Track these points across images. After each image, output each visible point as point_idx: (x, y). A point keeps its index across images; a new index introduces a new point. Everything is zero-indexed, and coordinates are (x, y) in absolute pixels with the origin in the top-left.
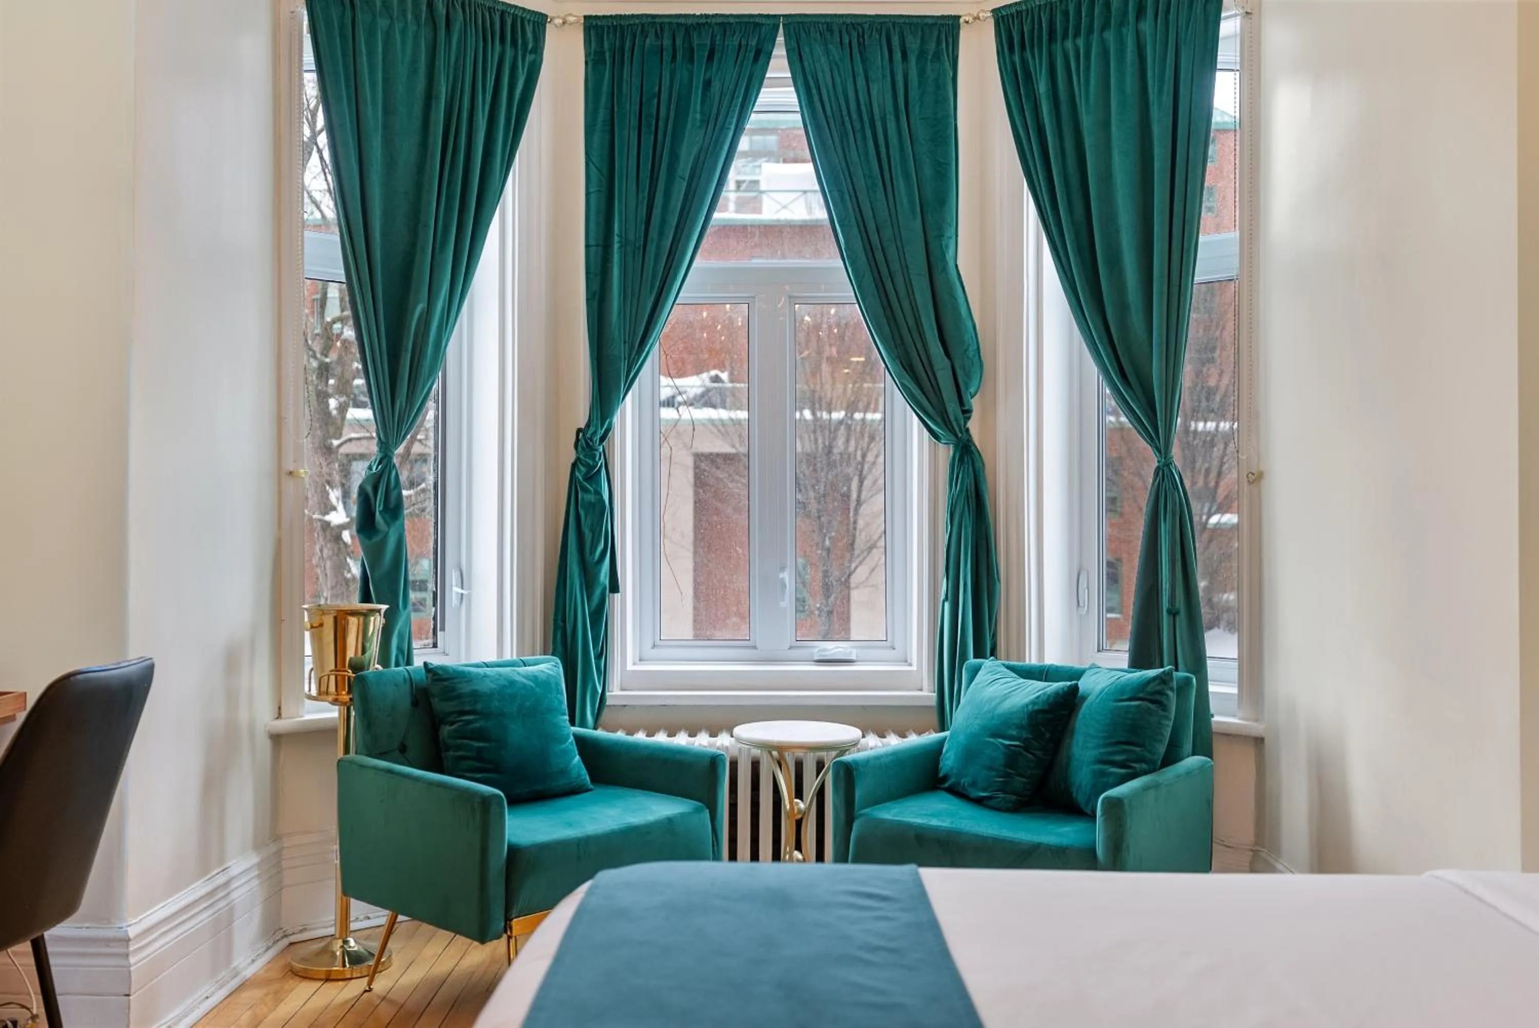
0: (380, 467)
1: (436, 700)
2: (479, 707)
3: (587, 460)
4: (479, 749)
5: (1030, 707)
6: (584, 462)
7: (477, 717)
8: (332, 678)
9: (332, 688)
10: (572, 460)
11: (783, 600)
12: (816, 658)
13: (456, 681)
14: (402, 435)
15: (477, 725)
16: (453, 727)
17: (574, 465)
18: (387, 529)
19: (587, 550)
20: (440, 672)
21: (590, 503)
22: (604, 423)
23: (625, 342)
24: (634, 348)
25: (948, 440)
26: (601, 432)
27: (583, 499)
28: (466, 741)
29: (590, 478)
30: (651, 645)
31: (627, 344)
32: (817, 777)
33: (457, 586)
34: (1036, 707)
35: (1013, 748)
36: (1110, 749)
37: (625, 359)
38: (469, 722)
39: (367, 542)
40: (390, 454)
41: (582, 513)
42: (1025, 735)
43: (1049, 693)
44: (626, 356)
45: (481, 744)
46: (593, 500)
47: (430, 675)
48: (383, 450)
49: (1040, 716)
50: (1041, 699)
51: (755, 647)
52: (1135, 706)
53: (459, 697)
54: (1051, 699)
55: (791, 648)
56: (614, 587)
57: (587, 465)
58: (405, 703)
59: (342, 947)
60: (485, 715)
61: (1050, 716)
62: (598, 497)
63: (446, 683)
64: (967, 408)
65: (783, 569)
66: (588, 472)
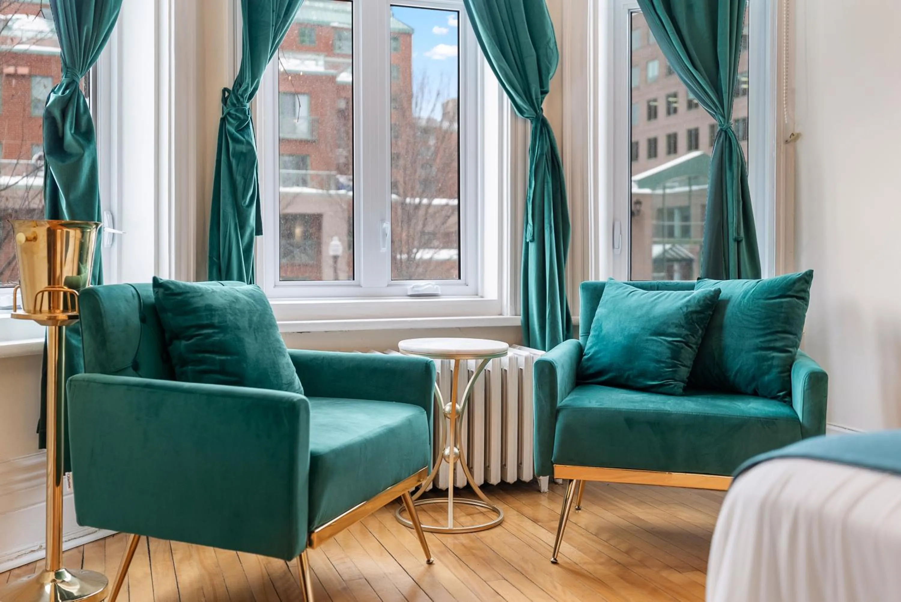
0: (68, 91)
1: (170, 315)
2: (216, 320)
3: (238, 114)
4: (222, 361)
5: (685, 309)
6: (234, 116)
7: (216, 331)
8: (46, 294)
9: (45, 307)
10: (221, 116)
11: (384, 247)
12: (409, 293)
13: (189, 295)
14: (89, 61)
15: (216, 338)
16: (190, 342)
17: (223, 120)
18: (82, 152)
19: (240, 194)
20: (172, 287)
21: (242, 153)
22: (254, 82)
23: (273, 11)
24: (280, 17)
25: (530, 115)
26: (250, 90)
27: (234, 149)
28: (207, 355)
29: (240, 130)
30: (273, 285)
31: (275, 13)
32: (468, 382)
33: (109, 227)
34: (690, 309)
35: (675, 343)
36: (769, 338)
37: (273, 26)
38: (209, 336)
39: (60, 164)
40: (76, 79)
41: (234, 162)
42: (684, 332)
43: (697, 297)
44: (274, 24)
45: (223, 358)
46: (244, 151)
47: (161, 290)
48: (69, 75)
49: (695, 316)
50: (692, 301)
51: (359, 286)
52: (787, 302)
53: (196, 311)
54: (701, 302)
55: (388, 286)
56: (259, 231)
57: (236, 118)
58: (135, 319)
59: (54, 581)
60: (223, 328)
61: (702, 315)
62: (249, 148)
63: (179, 298)
64: (545, 89)
65: (383, 220)
66: (240, 125)
